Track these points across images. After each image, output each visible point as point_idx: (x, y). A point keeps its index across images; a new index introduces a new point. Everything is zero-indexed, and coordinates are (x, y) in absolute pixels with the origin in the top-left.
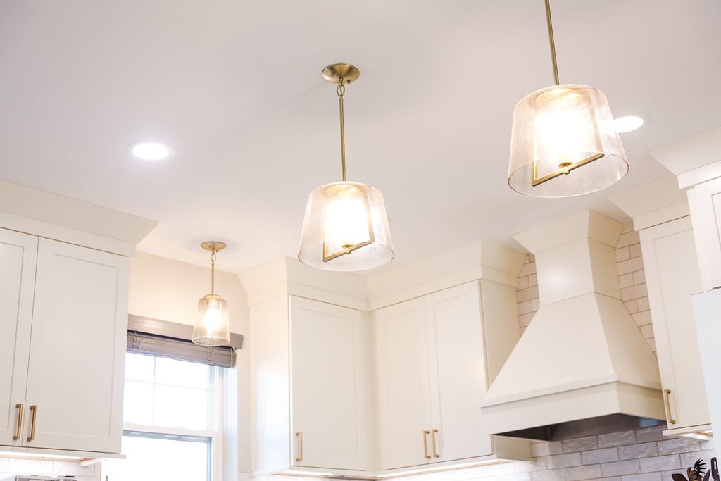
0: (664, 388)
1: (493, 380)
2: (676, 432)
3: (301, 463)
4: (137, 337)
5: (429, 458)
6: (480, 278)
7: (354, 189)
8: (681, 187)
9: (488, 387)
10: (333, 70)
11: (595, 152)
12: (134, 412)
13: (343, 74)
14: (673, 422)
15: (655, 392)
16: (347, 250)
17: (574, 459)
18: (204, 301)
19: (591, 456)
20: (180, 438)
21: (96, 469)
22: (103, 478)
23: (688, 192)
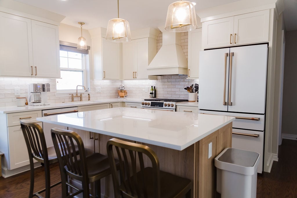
0: (188, 69)
1: (150, 63)
2: (189, 79)
3: (104, 78)
5: (134, 78)
6: (149, 37)
7: (121, 21)
8: (201, 22)
9: (149, 65)
12: (63, 64)
14: (189, 77)
15: (186, 69)
16: (119, 38)
17: (166, 80)
18: (80, 39)
19: (169, 80)
20: (75, 71)
22: (57, 82)
23: (203, 23)
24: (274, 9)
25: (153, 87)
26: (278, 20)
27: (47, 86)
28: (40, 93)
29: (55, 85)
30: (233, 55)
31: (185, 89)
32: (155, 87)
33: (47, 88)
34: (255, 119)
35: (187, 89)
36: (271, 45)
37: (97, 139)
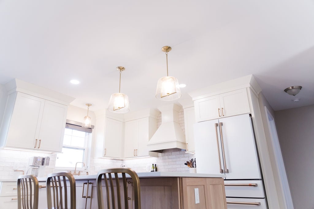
0: (186, 143)
1: (151, 138)
2: (188, 152)
3: (105, 156)
4: (68, 125)
5: (135, 156)
6: (149, 116)
7: (122, 95)
8: (193, 100)
9: (149, 140)
10: (119, 67)
11: (174, 92)
12: (66, 142)
13: (121, 69)
15: (184, 144)
16: (119, 108)
17: (167, 157)
18: (85, 117)
19: (170, 157)
20: (77, 149)
21: (55, 155)
22: (57, 158)
23: (194, 102)
24: (250, 88)
25: (154, 165)
26: (258, 98)
27: (47, 160)
28: (39, 166)
29: (54, 161)
30: (222, 125)
31: (186, 164)
32: (156, 165)
33: (46, 161)
34: (252, 184)
35: (187, 164)
36: (253, 116)
37: (89, 197)
